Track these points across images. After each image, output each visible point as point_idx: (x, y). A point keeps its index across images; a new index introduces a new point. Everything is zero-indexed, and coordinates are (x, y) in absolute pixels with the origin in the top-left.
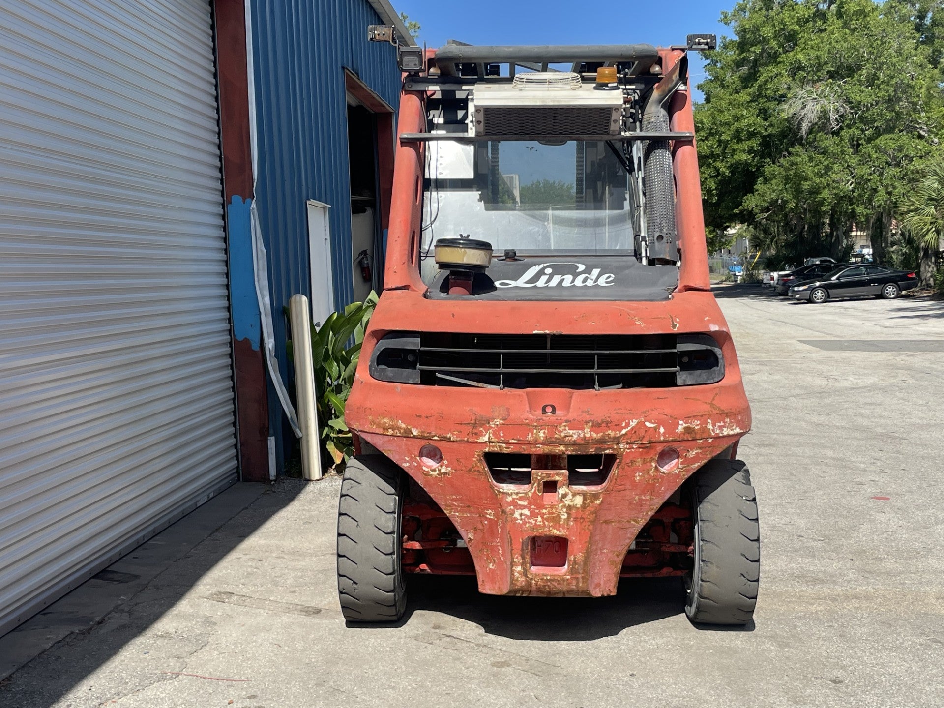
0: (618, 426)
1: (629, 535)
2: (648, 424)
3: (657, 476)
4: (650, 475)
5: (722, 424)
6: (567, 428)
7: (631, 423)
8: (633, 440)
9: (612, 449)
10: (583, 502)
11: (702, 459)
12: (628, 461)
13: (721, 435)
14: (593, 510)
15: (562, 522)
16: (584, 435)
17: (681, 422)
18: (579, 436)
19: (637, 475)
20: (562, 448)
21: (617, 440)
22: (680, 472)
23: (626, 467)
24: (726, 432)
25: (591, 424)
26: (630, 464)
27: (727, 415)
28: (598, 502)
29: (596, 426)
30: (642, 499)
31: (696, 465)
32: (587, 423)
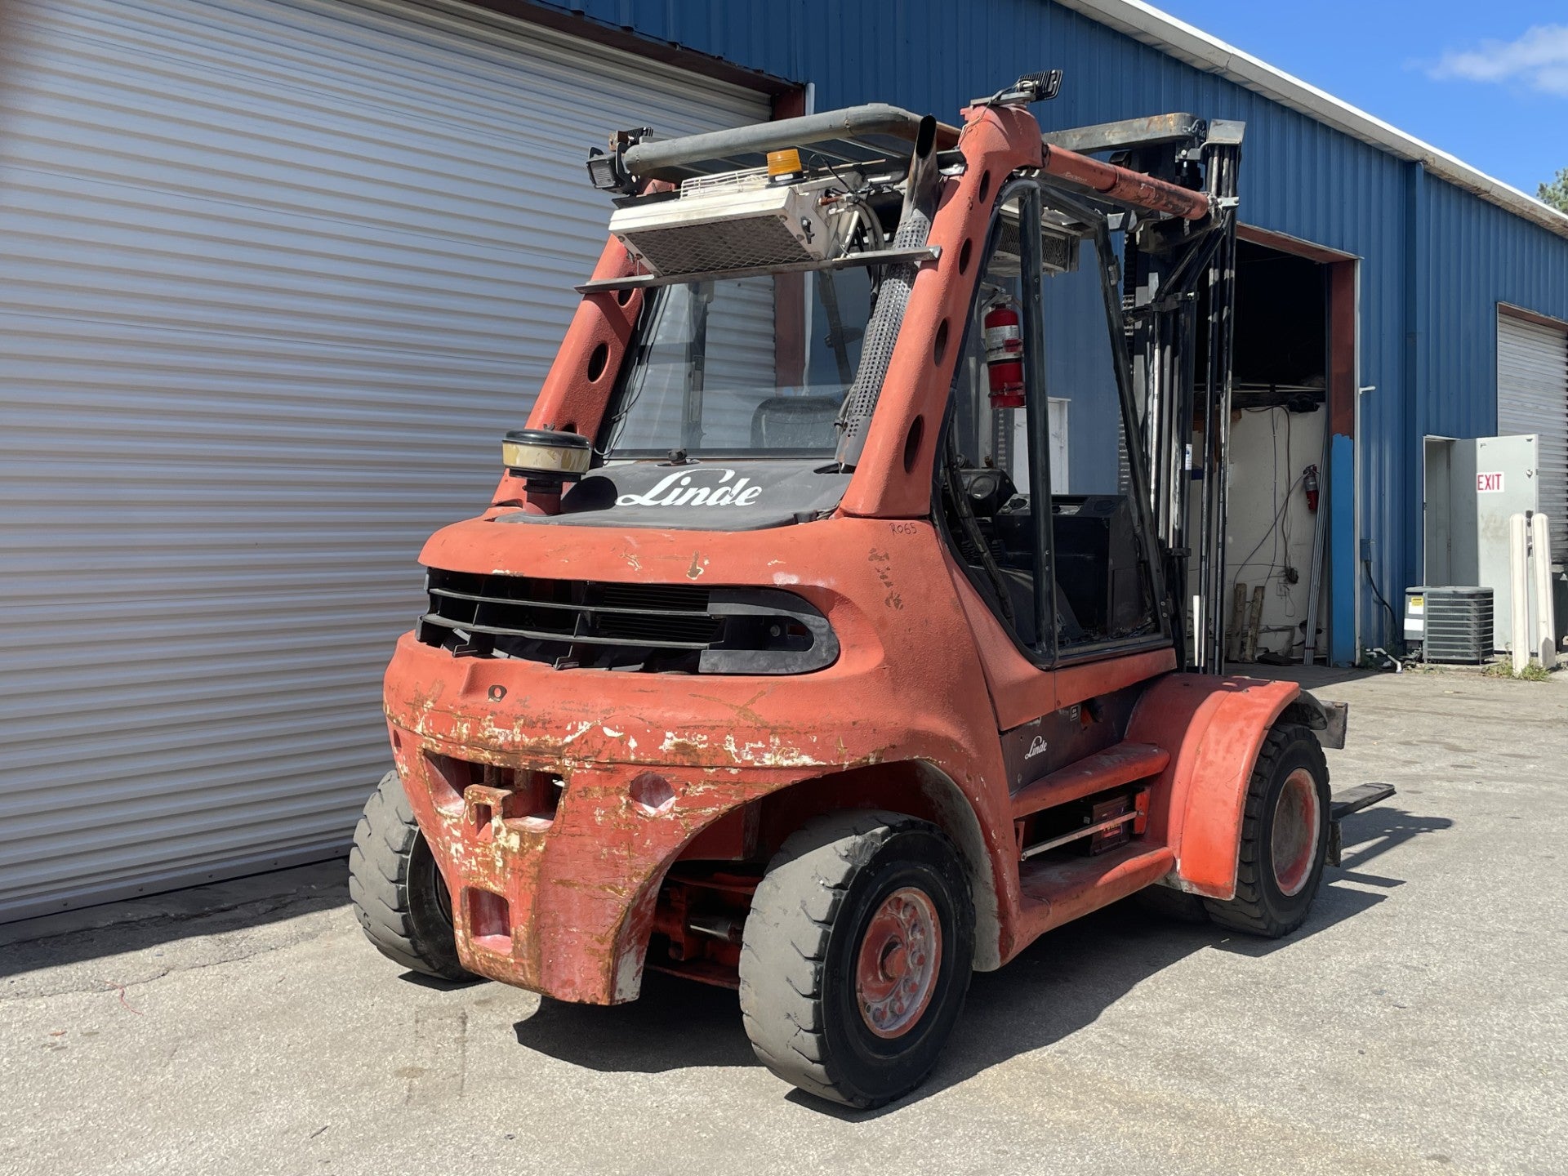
0: (560, 730)
1: (609, 911)
2: (608, 732)
3: (632, 819)
4: (619, 816)
5: (760, 745)
6: (492, 724)
7: (580, 727)
8: (582, 755)
9: (553, 764)
10: (520, 845)
11: (722, 802)
12: (579, 788)
13: (756, 764)
14: (533, 859)
15: (497, 872)
16: (513, 738)
17: (669, 734)
18: (506, 738)
19: (597, 813)
20: (487, 755)
21: (558, 752)
22: (677, 818)
23: (577, 798)
24: (769, 760)
25: (522, 722)
26: (583, 794)
27: (774, 731)
28: (540, 848)
29: (529, 726)
30: (614, 854)
31: (710, 810)
32: (517, 719)
